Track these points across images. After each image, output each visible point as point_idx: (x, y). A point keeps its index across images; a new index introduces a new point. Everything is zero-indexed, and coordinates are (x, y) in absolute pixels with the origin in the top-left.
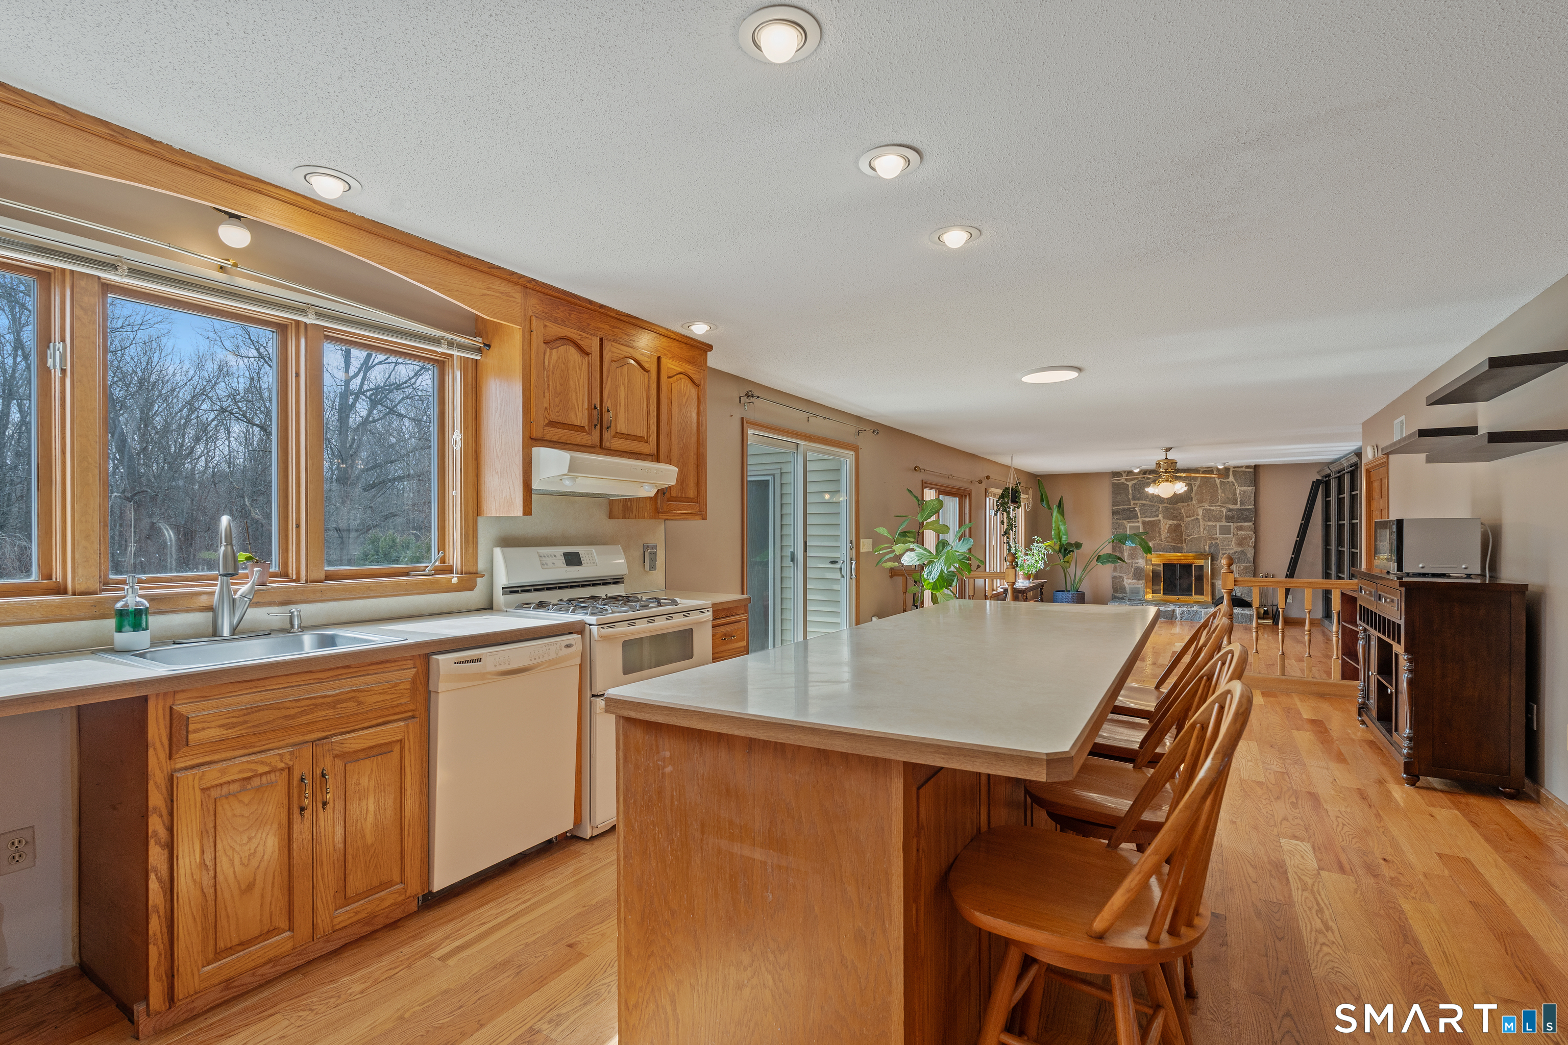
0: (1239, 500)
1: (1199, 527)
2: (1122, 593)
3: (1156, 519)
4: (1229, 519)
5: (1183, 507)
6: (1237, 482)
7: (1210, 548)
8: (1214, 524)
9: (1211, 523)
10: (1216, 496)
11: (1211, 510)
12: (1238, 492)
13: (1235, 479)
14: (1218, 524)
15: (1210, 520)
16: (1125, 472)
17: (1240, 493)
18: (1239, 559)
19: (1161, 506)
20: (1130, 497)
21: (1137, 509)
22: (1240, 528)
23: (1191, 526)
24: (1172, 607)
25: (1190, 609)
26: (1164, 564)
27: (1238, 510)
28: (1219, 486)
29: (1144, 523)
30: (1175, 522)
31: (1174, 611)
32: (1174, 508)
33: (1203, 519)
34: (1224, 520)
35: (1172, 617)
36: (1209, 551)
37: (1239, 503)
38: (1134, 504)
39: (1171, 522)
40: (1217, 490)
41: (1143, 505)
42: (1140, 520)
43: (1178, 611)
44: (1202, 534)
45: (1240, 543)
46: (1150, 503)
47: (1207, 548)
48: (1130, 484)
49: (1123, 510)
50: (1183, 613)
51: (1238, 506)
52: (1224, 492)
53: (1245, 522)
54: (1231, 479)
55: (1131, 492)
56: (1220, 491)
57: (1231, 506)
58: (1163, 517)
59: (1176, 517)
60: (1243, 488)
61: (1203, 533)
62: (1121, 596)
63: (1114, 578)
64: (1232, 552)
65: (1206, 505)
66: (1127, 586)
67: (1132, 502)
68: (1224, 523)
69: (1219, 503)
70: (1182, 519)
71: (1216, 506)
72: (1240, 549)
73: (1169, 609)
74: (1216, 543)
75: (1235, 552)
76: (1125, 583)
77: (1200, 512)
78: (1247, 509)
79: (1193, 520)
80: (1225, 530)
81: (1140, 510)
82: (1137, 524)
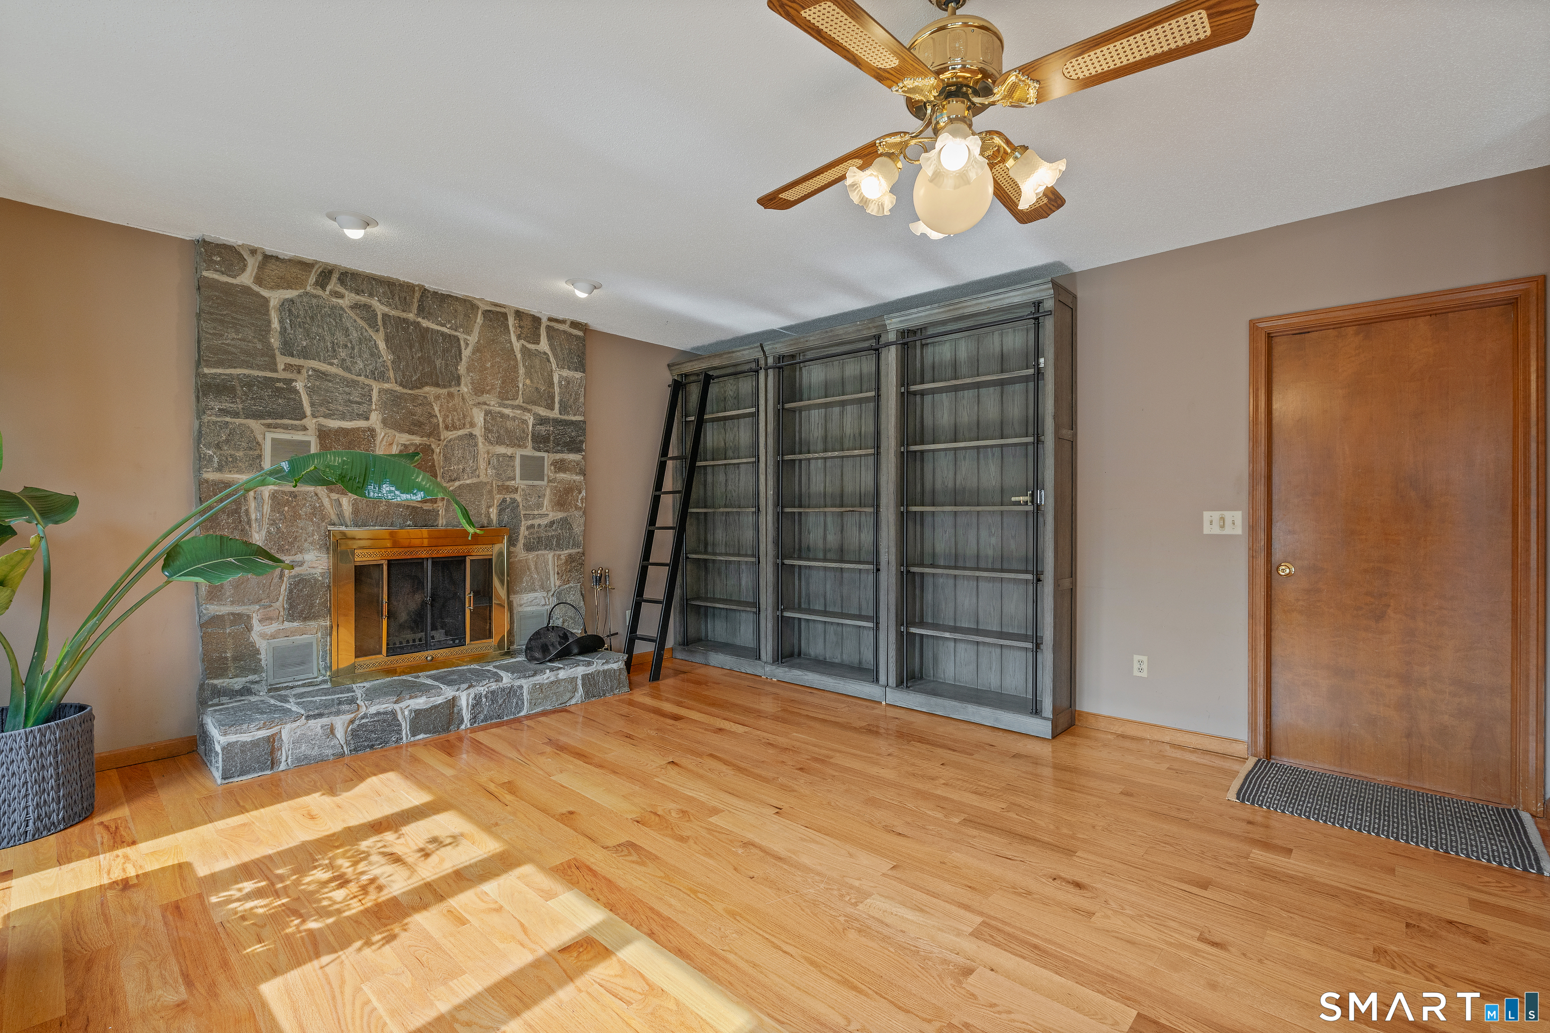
0: (557, 399)
1: (475, 458)
2: (243, 671)
3: (361, 424)
4: (540, 441)
5: (438, 397)
6: (556, 356)
7: (501, 512)
8: (509, 451)
9: (501, 450)
10: (514, 381)
11: (503, 416)
12: (556, 379)
13: (551, 346)
14: (519, 453)
15: (499, 442)
16: (253, 252)
17: (560, 382)
18: (558, 540)
19: (376, 387)
20: (275, 341)
21: (299, 385)
22: (560, 466)
23: (458, 453)
24: (448, 692)
25: (494, 686)
26: (390, 563)
27: (556, 422)
28: (519, 356)
29: (323, 435)
30: (417, 440)
31: (453, 702)
32: (414, 398)
33: (486, 438)
34: (530, 444)
35: (449, 723)
36: (500, 521)
37: (557, 406)
38: (288, 367)
39: (404, 438)
40: (516, 367)
41: (321, 375)
42: (310, 422)
43: (465, 700)
44: (483, 478)
45: (561, 502)
46: (340, 372)
47: (494, 512)
48: (275, 297)
49: (249, 383)
50: (478, 699)
51: (555, 414)
52: (529, 374)
53: (571, 451)
54: (544, 345)
55: (275, 325)
56: (522, 371)
57: (543, 412)
58: (384, 422)
59: (420, 424)
60: (566, 373)
61: (486, 473)
62: (238, 683)
63: (208, 626)
64: (544, 521)
65: (492, 401)
66: (262, 645)
67: (282, 361)
68: (529, 451)
69: (519, 401)
70: (434, 433)
71: (514, 407)
72: (560, 515)
73: (440, 700)
74: (514, 501)
75: (552, 523)
76: (255, 636)
77: (479, 417)
78: (572, 423)
79: (460, 438)
80: (532, 469)
81: (311, 391)
82: (298, 436)
